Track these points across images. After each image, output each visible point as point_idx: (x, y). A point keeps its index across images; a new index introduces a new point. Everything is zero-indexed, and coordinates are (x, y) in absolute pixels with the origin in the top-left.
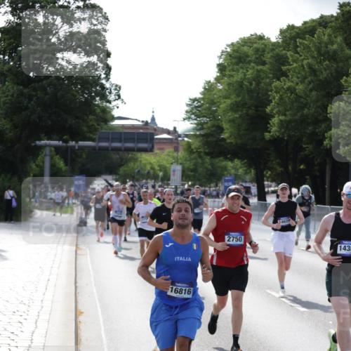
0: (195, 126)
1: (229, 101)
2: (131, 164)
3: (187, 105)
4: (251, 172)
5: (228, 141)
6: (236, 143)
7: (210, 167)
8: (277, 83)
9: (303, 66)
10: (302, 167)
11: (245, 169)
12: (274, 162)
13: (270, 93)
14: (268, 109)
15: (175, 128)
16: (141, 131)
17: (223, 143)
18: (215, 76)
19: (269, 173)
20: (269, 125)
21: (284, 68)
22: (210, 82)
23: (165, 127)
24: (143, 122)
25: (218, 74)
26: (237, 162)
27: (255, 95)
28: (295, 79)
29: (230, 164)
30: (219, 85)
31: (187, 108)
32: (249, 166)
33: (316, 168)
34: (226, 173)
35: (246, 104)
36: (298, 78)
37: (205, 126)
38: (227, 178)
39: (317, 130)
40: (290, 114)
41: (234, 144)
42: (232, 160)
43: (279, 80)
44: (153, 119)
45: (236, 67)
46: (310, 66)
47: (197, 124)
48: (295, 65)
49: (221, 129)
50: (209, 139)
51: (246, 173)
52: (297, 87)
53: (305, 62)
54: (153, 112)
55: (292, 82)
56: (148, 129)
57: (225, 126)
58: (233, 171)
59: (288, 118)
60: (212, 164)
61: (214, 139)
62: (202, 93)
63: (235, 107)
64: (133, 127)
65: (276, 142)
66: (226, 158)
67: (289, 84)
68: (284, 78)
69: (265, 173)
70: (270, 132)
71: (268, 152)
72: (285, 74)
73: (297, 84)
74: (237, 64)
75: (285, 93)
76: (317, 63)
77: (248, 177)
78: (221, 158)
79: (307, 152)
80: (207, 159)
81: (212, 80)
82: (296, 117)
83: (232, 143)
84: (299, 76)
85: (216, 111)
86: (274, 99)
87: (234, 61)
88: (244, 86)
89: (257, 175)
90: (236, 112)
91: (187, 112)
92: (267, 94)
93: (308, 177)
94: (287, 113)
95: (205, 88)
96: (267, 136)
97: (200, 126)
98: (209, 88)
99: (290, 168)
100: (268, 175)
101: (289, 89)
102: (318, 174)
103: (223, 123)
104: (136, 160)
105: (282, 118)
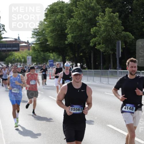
0: (36, 39)
1: (50, 29)
2: (10, 57)
3: (32, 32)
4: (60, 58)
5: (50, 45)
6: (54, 46)
7: (43, 56)
8: (69, 21)
9: (80, 13)
10: (81, 54)
11: (58, 56)
12: (69, 53)
13: (66, 25)
14: (66, 31)
15: (28, 41)
16: (14, 43)
17: (48, 46)
18: (44, 19)
19: (68, 57)
20: (67, 38)
21: (72, 14)
22: (41, 21)
23: (24, 41)
24: (14, 39)
25: (45, 18)
26: (54, 53)
27: (61, 26)
28: (77, 19)
29: (51, 55)
30: (45, 22)
31: (32, 33)
32: (59, 55)
33: (87, 54)
34: (50, 58)
35: (57, 30)
36: (78, 18)
37: (40, 40)
38: (50, 61)
39: (87, 39)
40: (75, 33)
41: (53, 46)
42: (52, 53)
43: (70, 19)
44: (19, 38)
45: (52, 15)
46: (83, 13)
47: (37, 39)
48: (76, 13)
49: (47, 41)
50: (42, 45)
51: (58, 58)
52: (78, 22)
53: (81, 11)
54: (19, 35)
55: (76, 20)
56: (16, 42)
57: (49, 39)
58: (53, 58)
59: (75, 35)
60: (44, 55)
61: (44, 45)
62: (39, 26)
63: (52, 31)
64: (11, 41)
65: (70, 44)
66: (50, 52)
67: (74, 21)
68: (72, 18)
69: (66, 57)
70: (67, 41)
71: (67, 49)
72: (72, 17)
73: (78, 21)
74: (52, 13)
75: (73, 24)
76: (86, 11)
77: (59, 60)
78: (48, 52)
79: (83, 48)
80: (42, 53)
81: (43, 20)
82: (78, 34)
83: (52, 46)
84: (78, 17)
85: (45, 33)
86: (68, 27)
87: (51, 12)
88: (56, 23)
89: (63, 58)
90: (53, 33)
91: (32, 34)
92: (65, 25)
93: (84, 58)
94: (74, 33)
95: (39, 24)
96: (66, 42)
97: (38, 40)
98: (41, 24)
99: (76, 55)
100: (67, 58)
101: (74, 23)
102: (88, 57)
103: (48, 38)
104: (12, 55)
105: (72, 35)
